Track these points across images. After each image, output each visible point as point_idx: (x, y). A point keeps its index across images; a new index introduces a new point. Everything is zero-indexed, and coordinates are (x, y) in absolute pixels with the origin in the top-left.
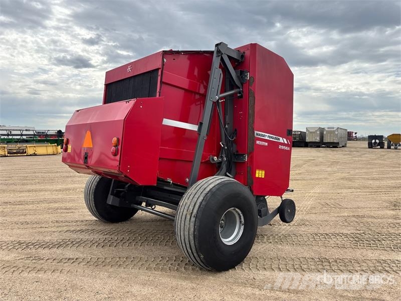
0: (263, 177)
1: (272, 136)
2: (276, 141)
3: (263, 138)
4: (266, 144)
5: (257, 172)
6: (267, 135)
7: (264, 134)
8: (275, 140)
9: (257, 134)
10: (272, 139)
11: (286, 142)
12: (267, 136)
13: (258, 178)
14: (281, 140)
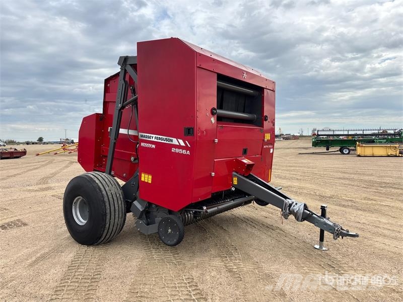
0: (150, 182)
1: (161, 137)
2: (167, 142)
3: (149, 139)
4: (154, 146)
5: (143, 175)
6: (154, 136)
7: (149, 135)
8: (165, 142)
9: (142, 136)
10: (161, 141)
11: (182, 144)
12: (154, 138)
13: (144, 182)
14: (175, 141)
